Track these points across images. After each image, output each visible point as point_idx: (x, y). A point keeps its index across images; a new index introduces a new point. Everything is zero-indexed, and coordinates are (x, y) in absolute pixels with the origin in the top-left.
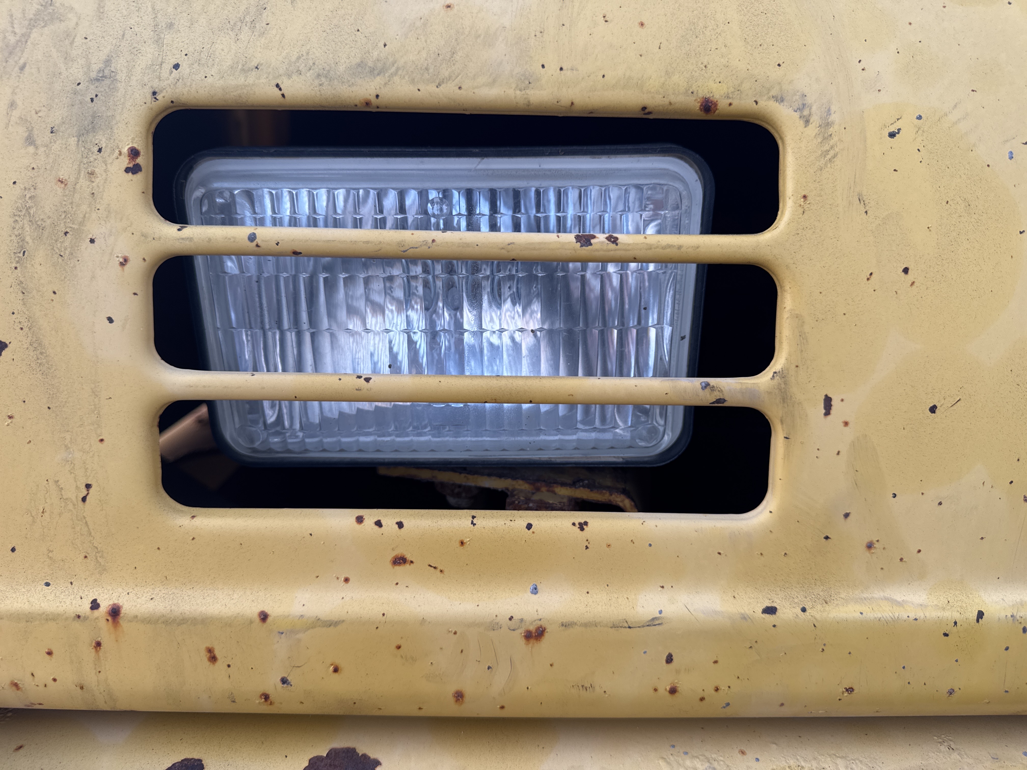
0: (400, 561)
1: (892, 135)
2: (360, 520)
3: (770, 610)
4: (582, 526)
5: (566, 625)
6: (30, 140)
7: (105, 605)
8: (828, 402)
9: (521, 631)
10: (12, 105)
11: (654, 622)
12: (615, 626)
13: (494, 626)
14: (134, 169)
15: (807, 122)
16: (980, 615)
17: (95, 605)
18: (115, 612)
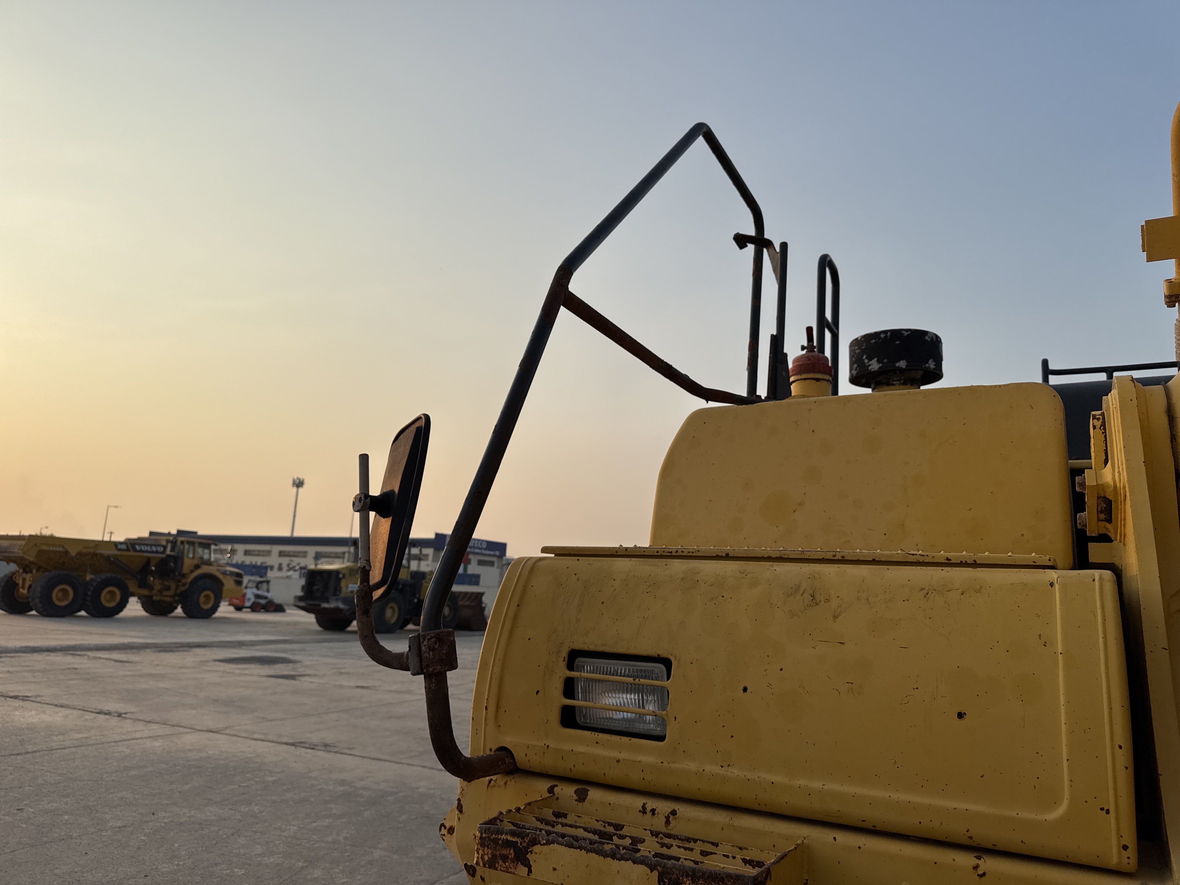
0: (597, 743)
1: (691, 663)
2: (591, 733)
3: (662, 763)
4: (630, 740)
5: (624, 760)
6: (549, 654)
7: (546, 745)
8: (675, 717)
9: (616, 760)
10: (548, 647)
11: (640, 761)
12: (632, 761)
13: (611, 758)
14: (564, 661)
15: (676, 660)
16: (704, 770)
17: (545, 745)
18: (548, 746)
